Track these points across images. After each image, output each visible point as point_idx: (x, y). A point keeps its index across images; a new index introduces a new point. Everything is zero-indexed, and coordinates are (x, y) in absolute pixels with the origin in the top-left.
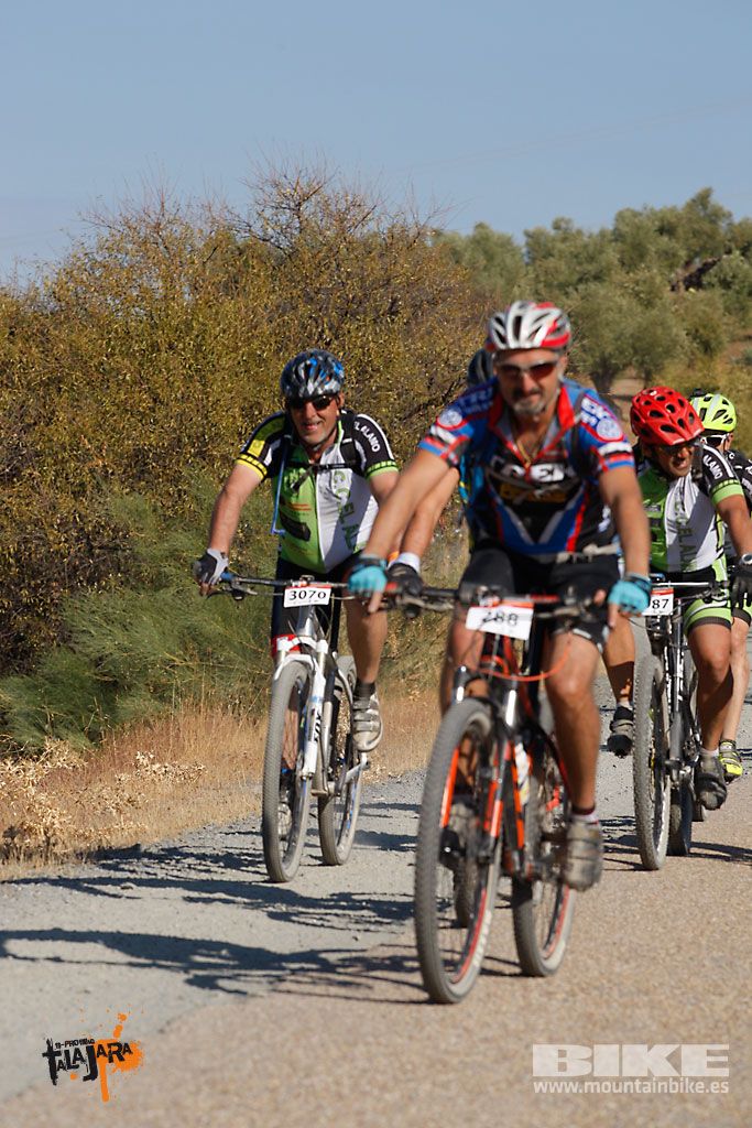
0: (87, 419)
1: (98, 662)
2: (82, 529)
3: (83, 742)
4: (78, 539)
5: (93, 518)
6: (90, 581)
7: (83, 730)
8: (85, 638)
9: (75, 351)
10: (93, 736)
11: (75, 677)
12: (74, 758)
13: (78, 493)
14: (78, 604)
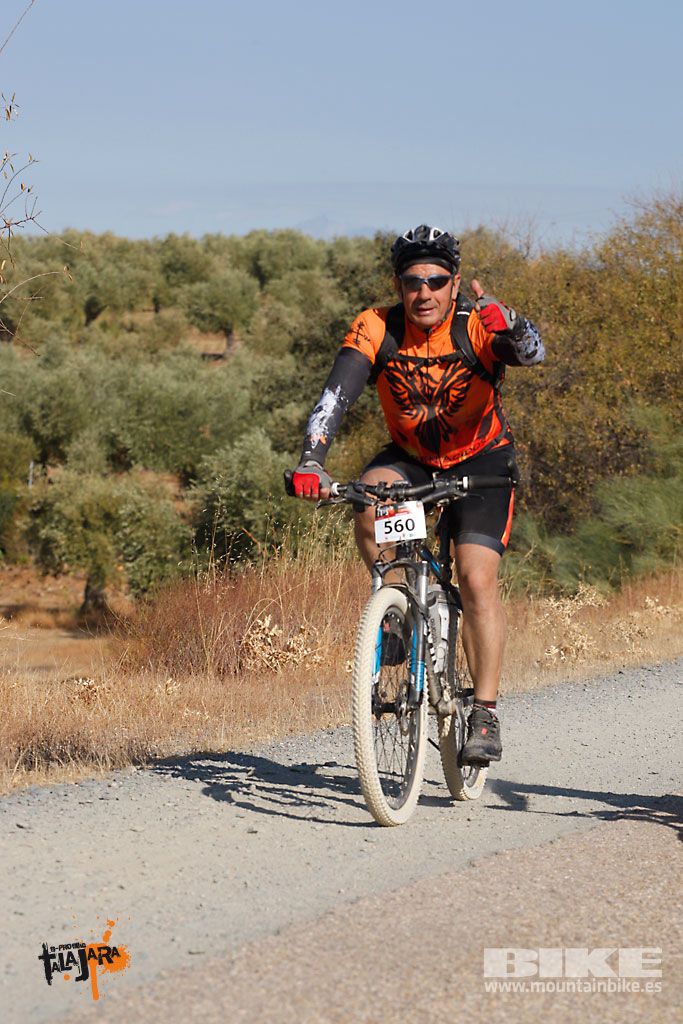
0: (620, 350)
1: (620, 529)
2: (613, 431)
3: (607, 587)
4: (609, 438)
5: (621, 423)
6: (617, 469)
7: (608, 578)
8: (611, 511)
9: (614, 300)
10: (616, 584)
11: (604, 539)
12: (600, 598)
13: (612, 403)
14: (607, 485)
